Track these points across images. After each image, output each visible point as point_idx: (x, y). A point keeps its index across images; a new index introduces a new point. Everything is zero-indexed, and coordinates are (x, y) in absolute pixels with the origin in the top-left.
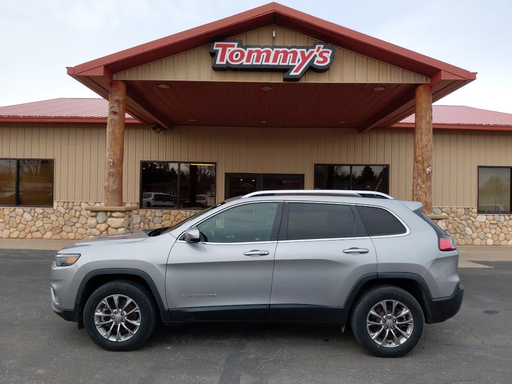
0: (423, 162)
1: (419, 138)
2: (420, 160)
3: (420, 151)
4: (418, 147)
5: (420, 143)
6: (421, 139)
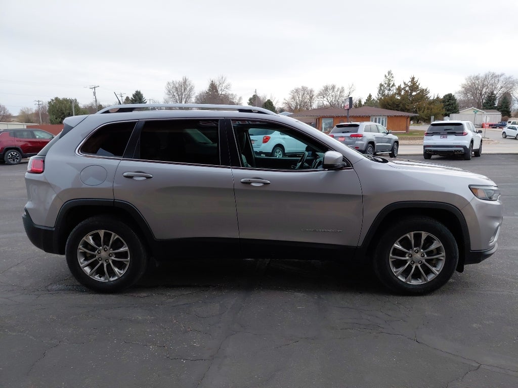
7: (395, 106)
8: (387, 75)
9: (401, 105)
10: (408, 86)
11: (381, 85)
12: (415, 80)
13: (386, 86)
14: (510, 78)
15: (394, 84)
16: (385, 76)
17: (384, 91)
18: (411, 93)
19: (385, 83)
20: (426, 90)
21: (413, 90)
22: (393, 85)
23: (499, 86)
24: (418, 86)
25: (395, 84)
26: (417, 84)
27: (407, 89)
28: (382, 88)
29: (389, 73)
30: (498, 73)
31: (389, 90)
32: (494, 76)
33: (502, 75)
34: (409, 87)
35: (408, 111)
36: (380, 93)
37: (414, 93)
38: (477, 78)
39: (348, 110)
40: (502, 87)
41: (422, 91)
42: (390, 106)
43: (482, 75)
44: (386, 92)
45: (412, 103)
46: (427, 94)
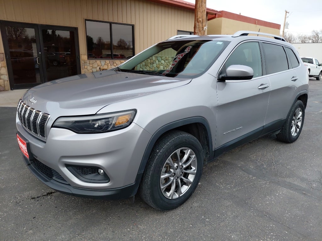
0: (202, 22)
1: (200, 5)
2: (201, 21)
3: (201, 14)
4: (199, 11)
5: (201, 9)
6: (202, 5)
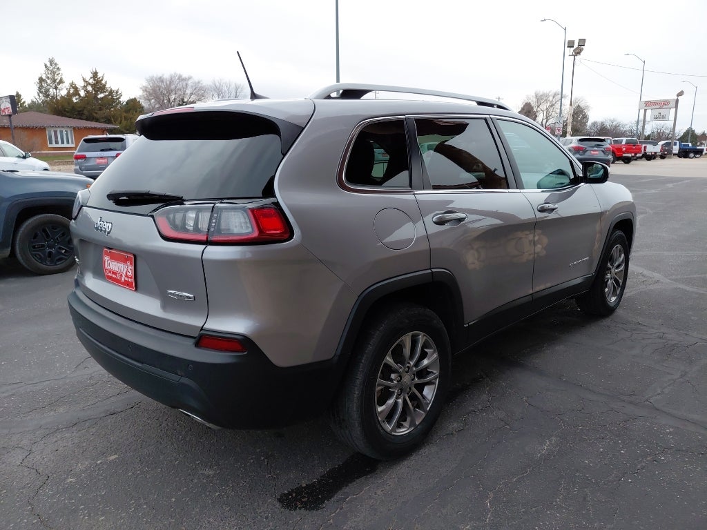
7: (76, 113)
8: (48, 65)
9: (85, 112)
10: (89, 84)
11: (41, 80)
12: (100, 75)
13: (49, 82)
14: (199, 82)
15: (61, 79)
16: (46, 66)
17: (47, 91)
18: (96, 95)
19: (48, 78)
20: (117, 92)
21: (98, 91)
22: (61, 82)
23: (188, 92)
24: (105, 85)
25: (64, 79)
26: (103, 82)
27: (89, 88)
28: (44, 85)
29: (51, 62)
30: (185, 75)
31: (56, 88)
32: (181, 79)
33: (190, 78)
34: (92, 86)
35: (97, 120)
36: (41, 92)
37: (101, 96)
38: (161, 80)
39: (10, 116)
40: (192, 94)
41: (111, 92)
42: (68, 112)
43: (167, 76)
44: (52, 91)
45: (100, 109)
46: (119, 98)
